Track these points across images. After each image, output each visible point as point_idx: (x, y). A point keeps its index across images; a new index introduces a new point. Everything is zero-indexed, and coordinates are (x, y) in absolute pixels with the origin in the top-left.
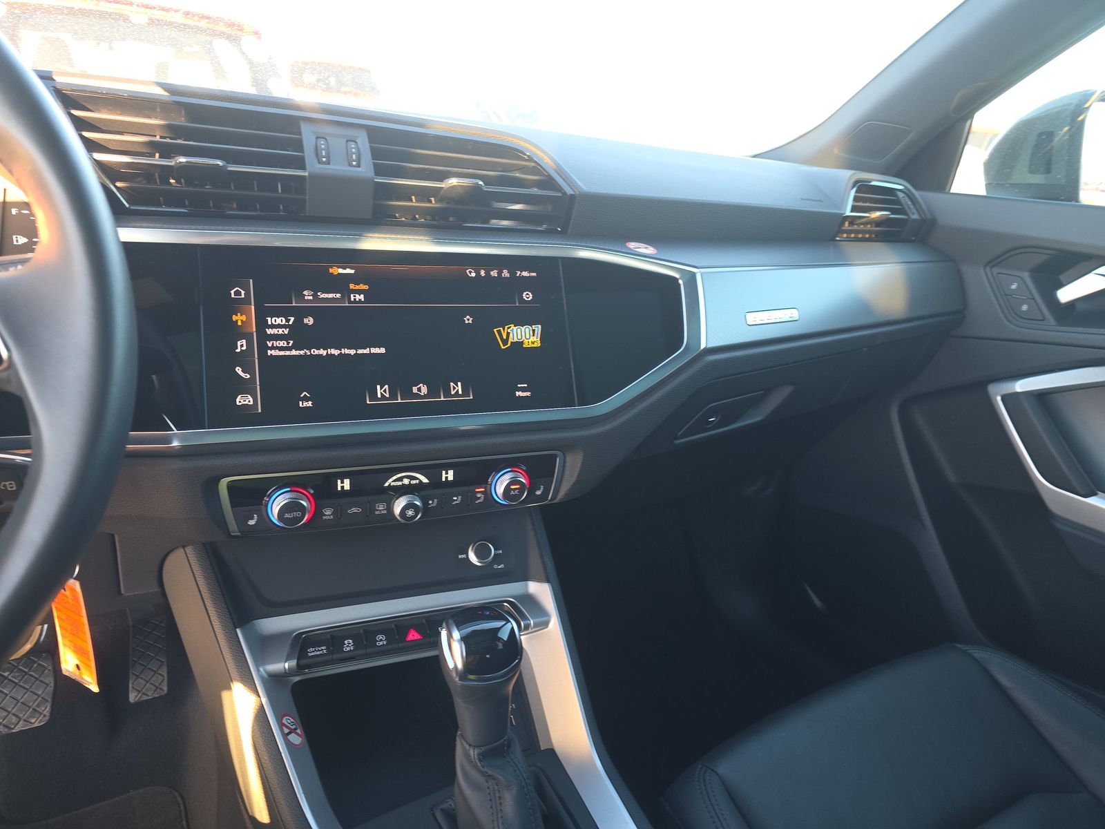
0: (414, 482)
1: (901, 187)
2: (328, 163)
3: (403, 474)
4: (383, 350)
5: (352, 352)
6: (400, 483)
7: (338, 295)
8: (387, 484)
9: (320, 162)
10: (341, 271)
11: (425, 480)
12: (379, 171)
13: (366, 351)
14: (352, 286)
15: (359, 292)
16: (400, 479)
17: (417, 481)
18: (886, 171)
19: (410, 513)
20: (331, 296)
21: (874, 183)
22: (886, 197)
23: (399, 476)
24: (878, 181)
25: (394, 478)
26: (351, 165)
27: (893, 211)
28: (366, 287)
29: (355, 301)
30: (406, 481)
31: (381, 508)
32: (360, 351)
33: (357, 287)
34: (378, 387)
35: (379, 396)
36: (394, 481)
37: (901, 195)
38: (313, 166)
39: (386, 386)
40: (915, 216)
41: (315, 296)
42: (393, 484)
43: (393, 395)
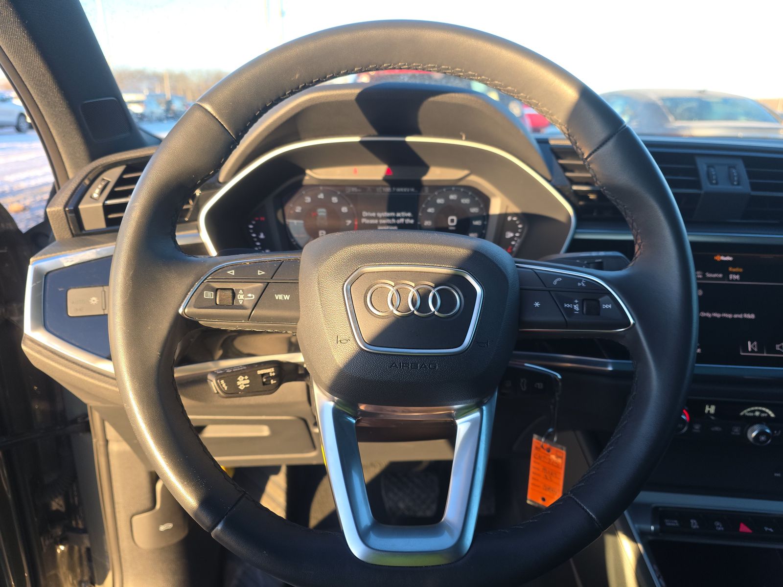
0: (763, 415)
2: (717, 184)
3: (756, 408)
4: (752, 316)
5: (730, 316)
6: (751, 414)
7: (721, 276)
8: (742, 414)
9: (712, 184)
10: (723, 258)
11: (772, 415)
12: (754, 186)
13: (740, 316)
14: (731, 269)
15: (736, 273)
16: (754, 411)
17: (766, 415)
19: (763, 438)
20: (715, 275)
23: (752, 409)
25: (749, 410)
26: (733, 185)
28: (741, 270)
29: (733, 280)
30: (757, 414)
31: (736, 430)
32: (736, 316)
33: (734, 270)
34: (749, 343)
35: (750, 349)
36: (749, 412)
38: (707, 186)
39: (755, 343)
41: (704, 275)
42: (748, 414)
43: (760, 350)
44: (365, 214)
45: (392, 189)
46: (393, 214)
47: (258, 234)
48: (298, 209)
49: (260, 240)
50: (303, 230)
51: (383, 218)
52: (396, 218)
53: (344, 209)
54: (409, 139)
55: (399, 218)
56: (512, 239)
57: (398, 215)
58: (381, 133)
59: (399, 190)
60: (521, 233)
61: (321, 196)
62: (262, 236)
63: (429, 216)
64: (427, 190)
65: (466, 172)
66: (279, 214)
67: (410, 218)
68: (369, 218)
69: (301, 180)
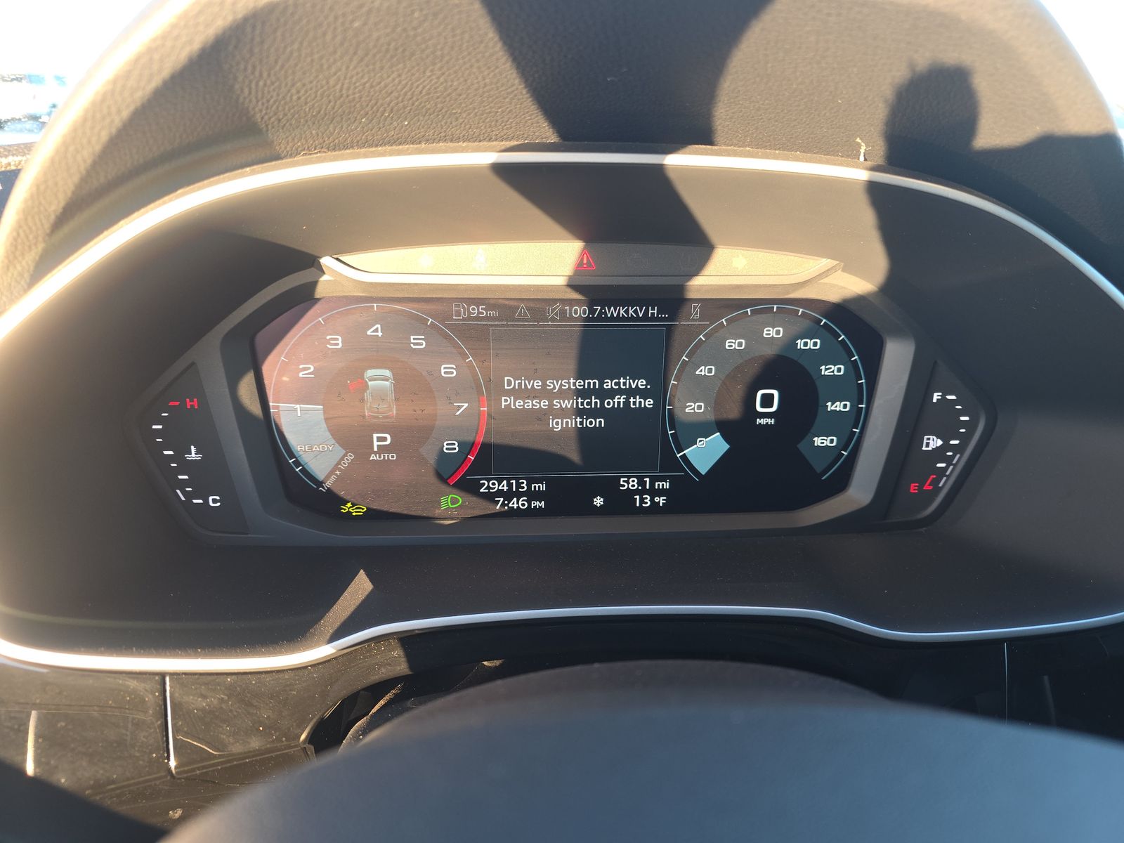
44: (510, 382)
45: (592, 311)
46: (593, 383)
47: (182, 451)
48: (307, 371)
49: (187, 466)
50: (323, 431)
51: (562, 394)
52: (604, 394)
53: (448, 370)
54: (673, 161)
55: (612, 393)
56: (939, 453)
57: (609, 384)
58: (569, 140)
59: (611, 312)
60: (965, 439)
61: (376, 331)
62: (193, 455)
63: (700, 388)
64: (695, 312)
65: (824, 263)
66: (246, 388)
67: (644, 394)
68: (518, 393)
69: (314, 284)
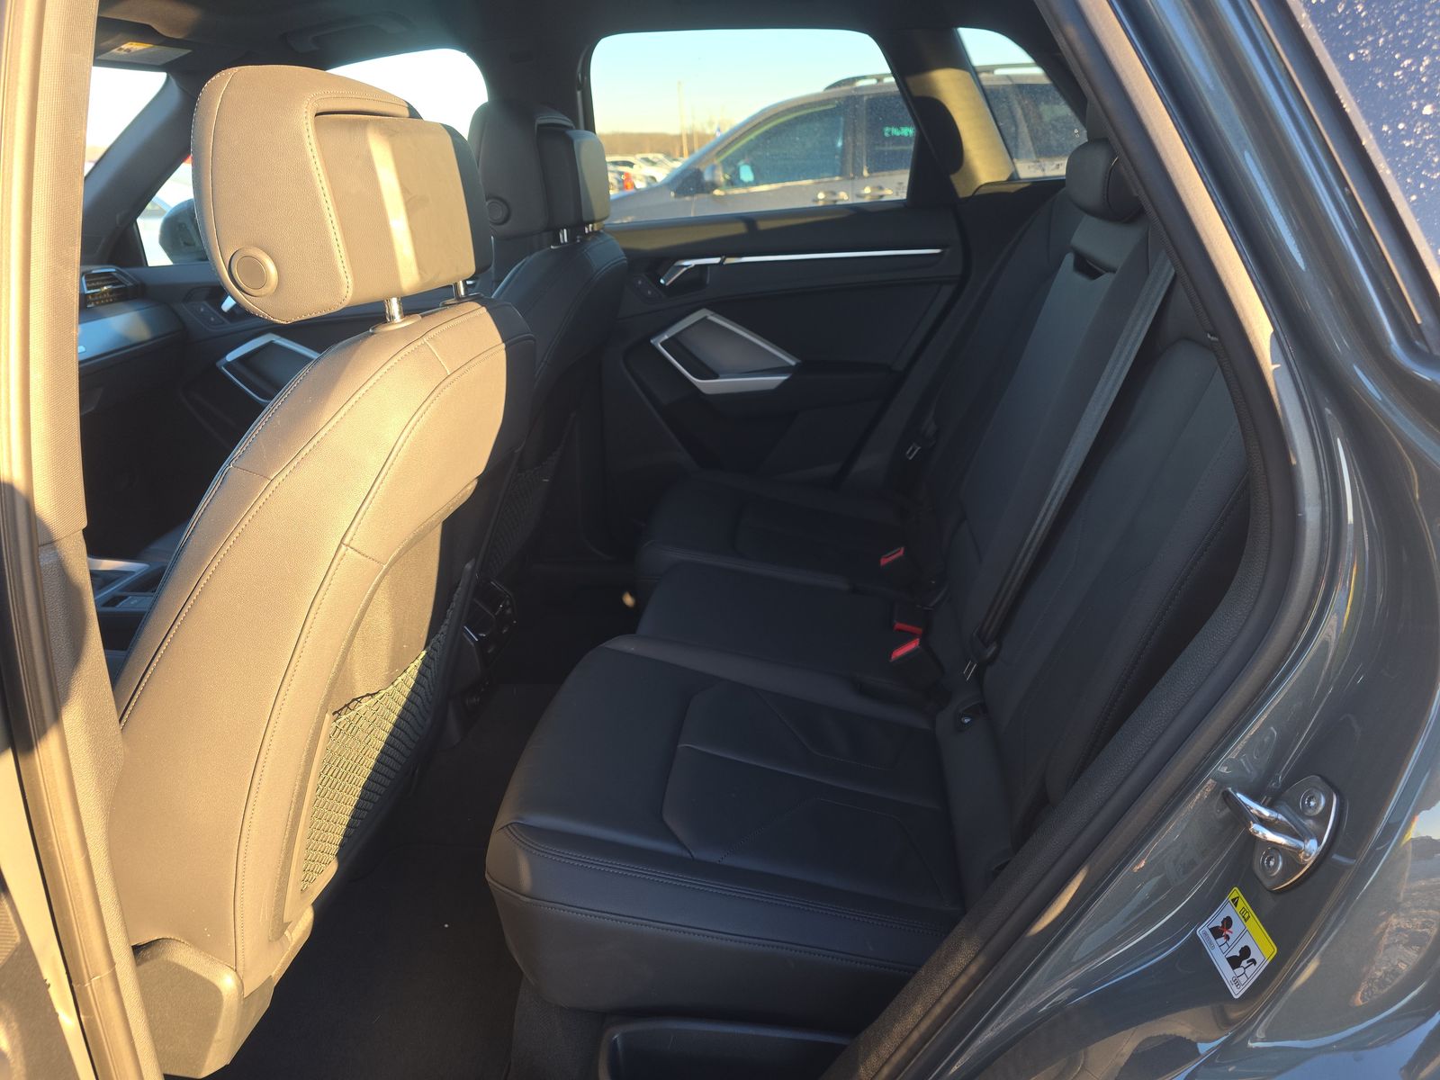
1: (114, 270)
18: (100, 262)
21: (94, 272)
22: (108, 278)
24: (97, 270)
27: (114, 284)
37: (115, 274)
40: (130, 284)
